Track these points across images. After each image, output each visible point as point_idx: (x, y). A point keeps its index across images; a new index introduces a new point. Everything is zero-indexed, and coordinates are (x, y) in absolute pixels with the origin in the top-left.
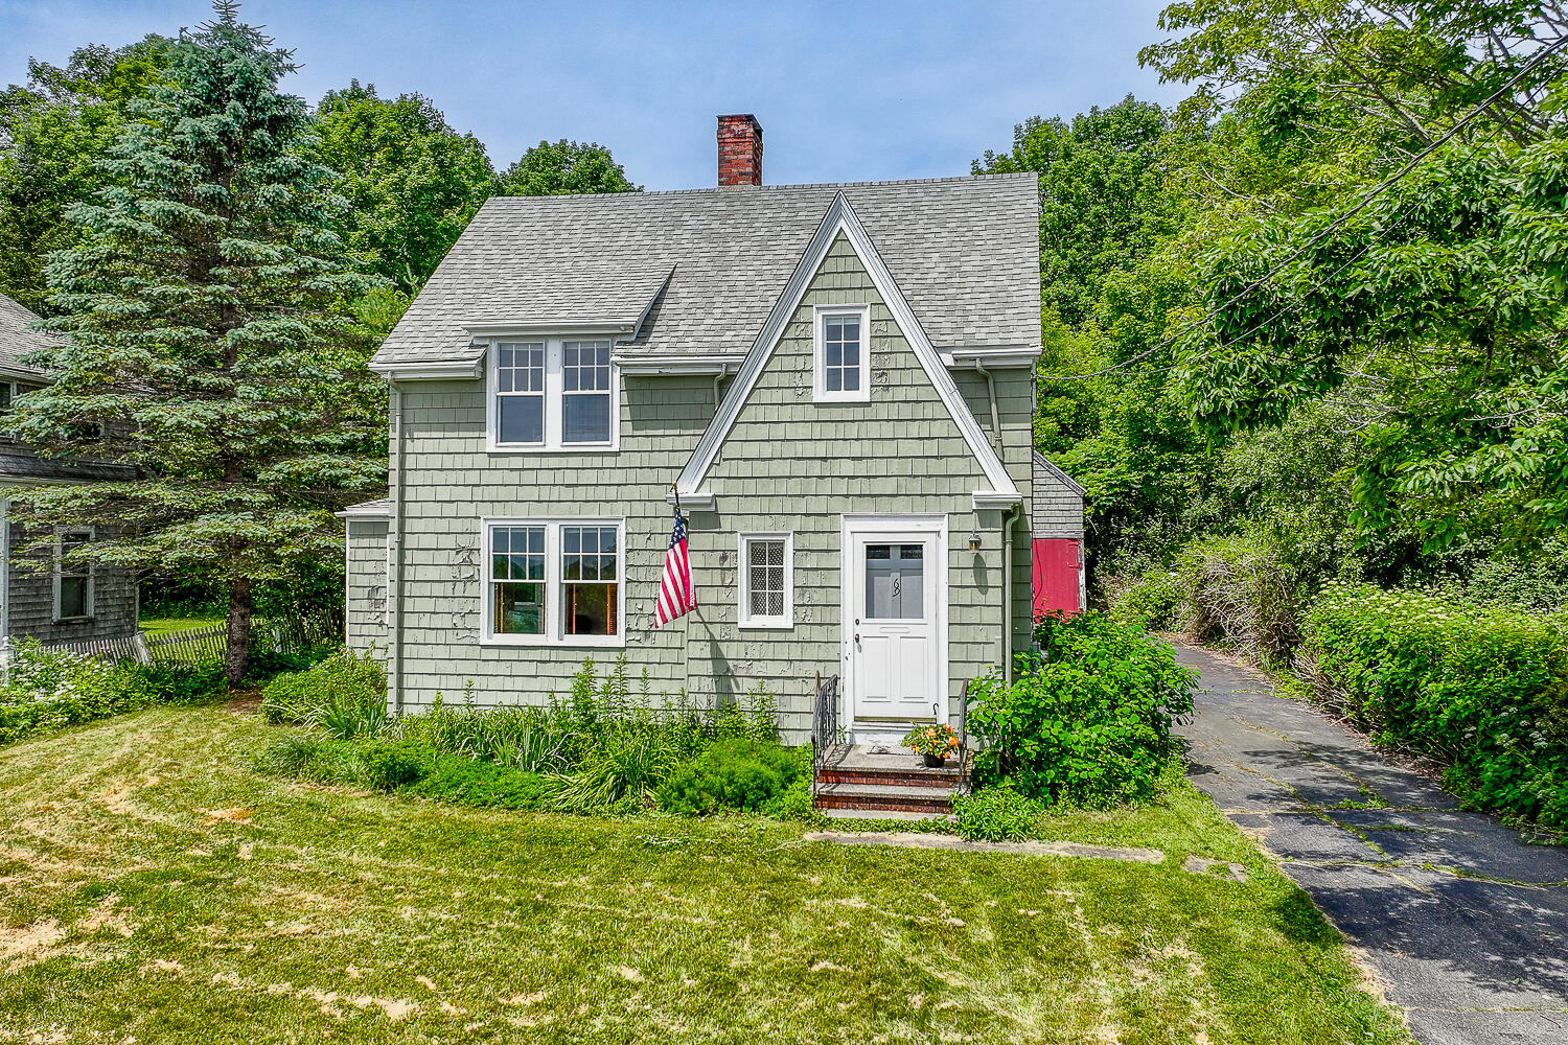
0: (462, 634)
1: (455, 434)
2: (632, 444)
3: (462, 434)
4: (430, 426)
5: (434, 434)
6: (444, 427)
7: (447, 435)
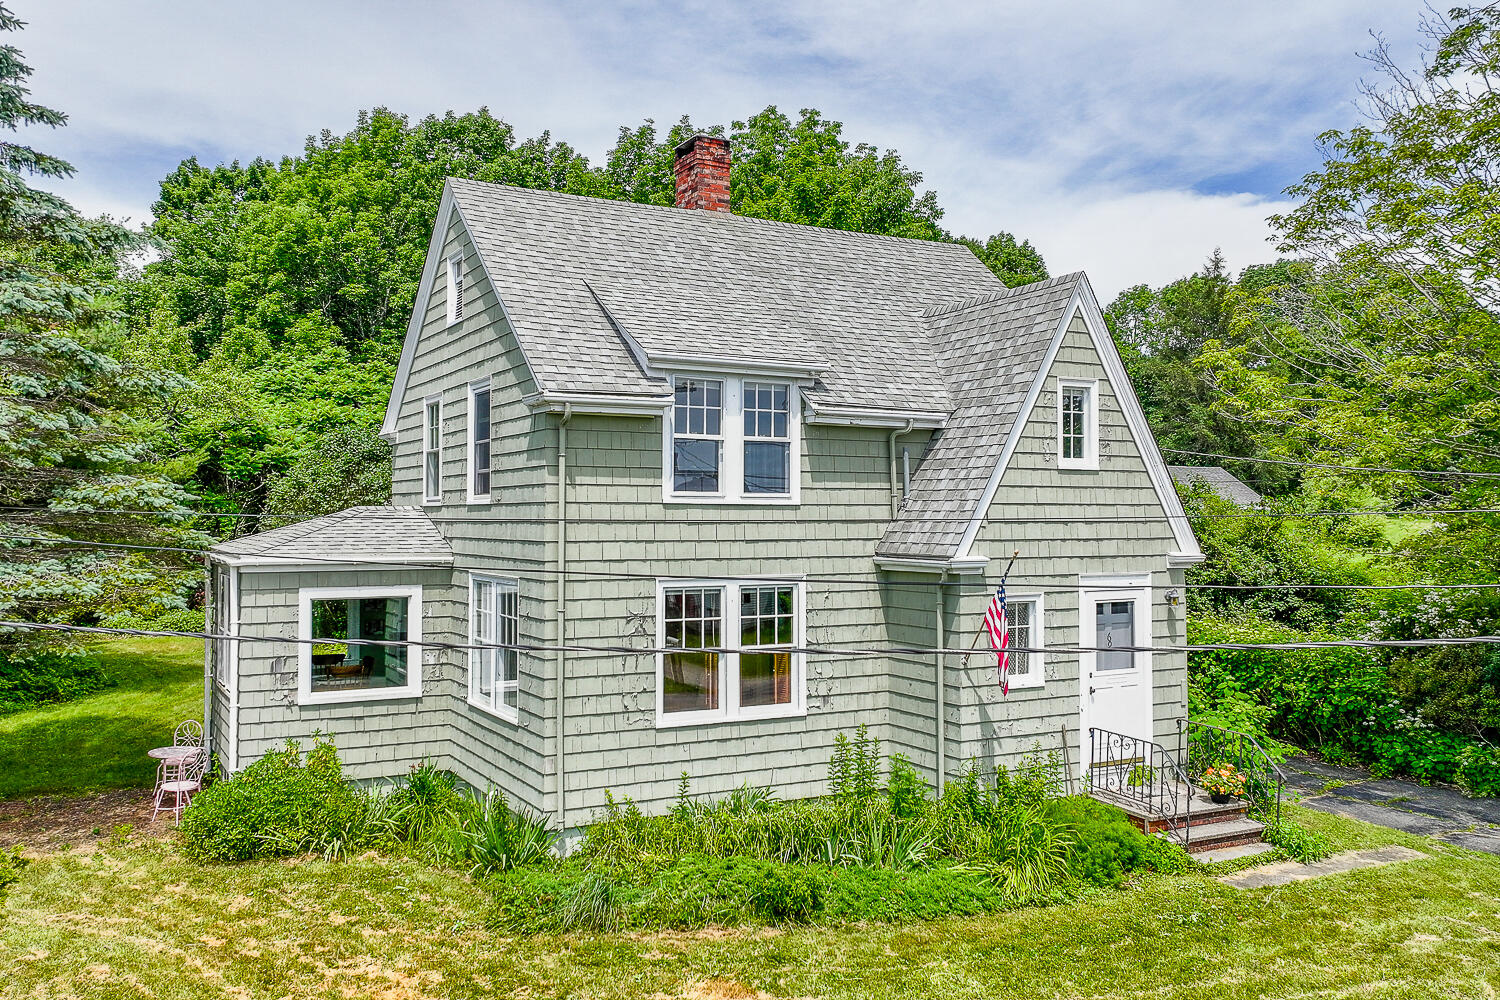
0: (634, 717)
1: (626, 481)
2: (812, 498)
3: (635, 481)
4: (595, 469)
5: (602, 480)
6: (611, 470)
7: (617, 481)
